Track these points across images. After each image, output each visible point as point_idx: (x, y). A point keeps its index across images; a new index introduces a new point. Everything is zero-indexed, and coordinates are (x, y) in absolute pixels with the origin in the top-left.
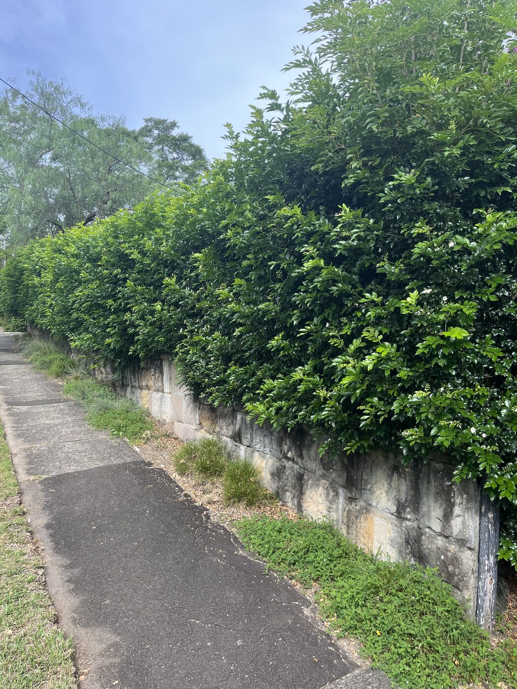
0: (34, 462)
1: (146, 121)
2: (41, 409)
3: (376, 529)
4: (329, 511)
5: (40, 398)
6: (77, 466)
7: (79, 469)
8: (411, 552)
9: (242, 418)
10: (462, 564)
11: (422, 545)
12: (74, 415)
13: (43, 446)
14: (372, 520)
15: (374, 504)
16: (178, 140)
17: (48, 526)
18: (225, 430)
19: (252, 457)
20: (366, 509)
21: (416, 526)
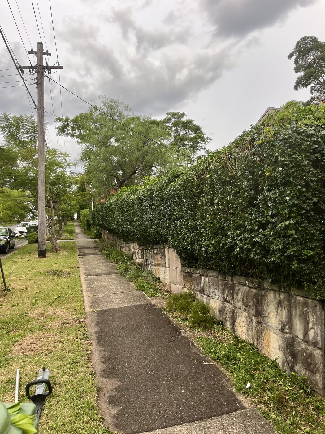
0: (94, 302)
1: (167, 114)
2: (102, 277)
3: (272, 340)
4: (248, 331)
5: (103, 272)
6: (116, 305)
7: (116, 307)
8: (289, 353)
9: (204, 279)
10: (315, 357)
11: (294, 348)
12: (119, 280)
13: (100, 295)
14: (269, 335)
15: (270, 325)
16: (186, 123)
17: (96, 333)
18: (196, 287)
19: (210, 302)
20: (266, 328)
21: (291, 337)
